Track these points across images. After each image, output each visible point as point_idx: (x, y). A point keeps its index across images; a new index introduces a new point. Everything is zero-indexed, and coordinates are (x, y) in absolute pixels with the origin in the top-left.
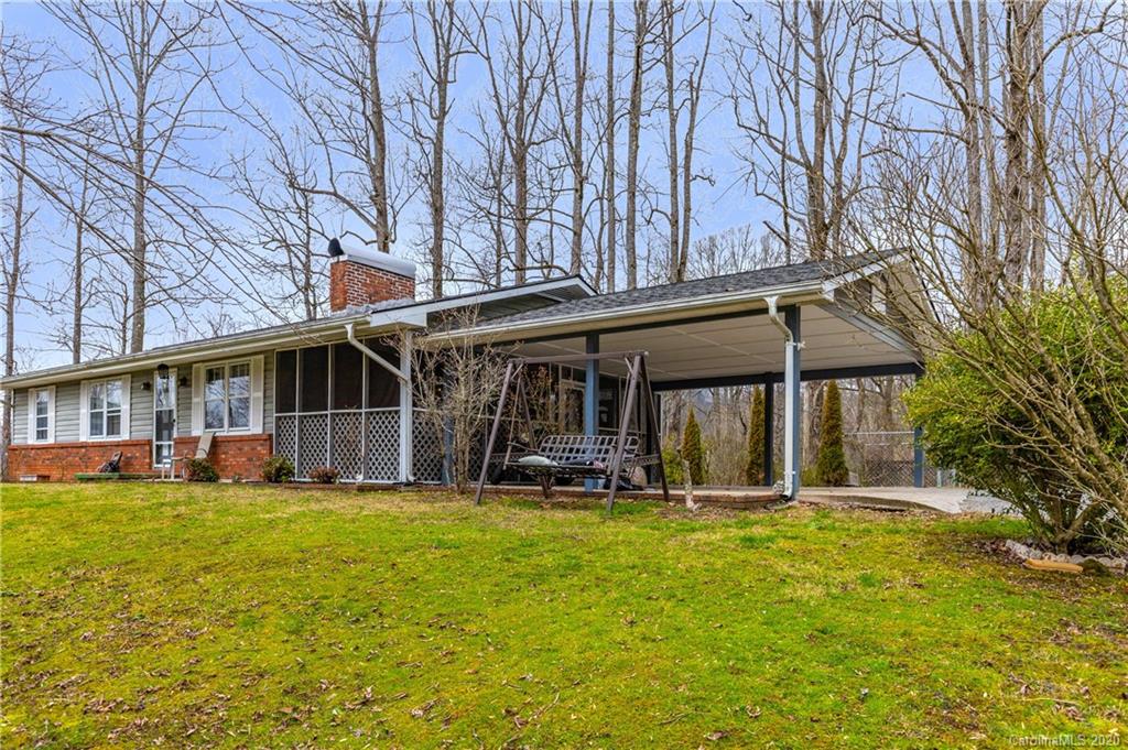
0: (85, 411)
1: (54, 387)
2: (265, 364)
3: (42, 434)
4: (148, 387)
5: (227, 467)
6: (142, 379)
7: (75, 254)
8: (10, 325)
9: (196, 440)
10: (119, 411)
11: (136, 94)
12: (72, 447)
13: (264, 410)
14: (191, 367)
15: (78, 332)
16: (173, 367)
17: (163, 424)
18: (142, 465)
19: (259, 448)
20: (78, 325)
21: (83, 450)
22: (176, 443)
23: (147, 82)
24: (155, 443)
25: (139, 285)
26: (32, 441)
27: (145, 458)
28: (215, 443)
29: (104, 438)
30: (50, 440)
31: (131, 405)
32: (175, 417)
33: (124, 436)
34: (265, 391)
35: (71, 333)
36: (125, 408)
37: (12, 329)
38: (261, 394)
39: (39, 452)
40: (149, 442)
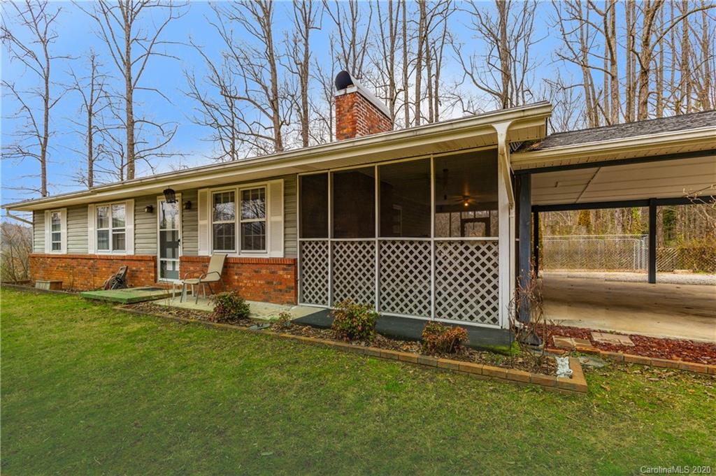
0: (92, 228)
1: (65, 209)
2: (285, 188)
3: (56, 246)
4: (151, 210)
5: (241, 287)
6: (146, 204)
7: (88, 129)
8: (44, 169)
9: (205, 261)
10: (124, 230)
11: (125, 30)
12: (81, 259)
13: (285, 235)
14: (197, 192)
15: (91, 175)
16: (178, 192)
17: (168, 242)
18: (147, 278)
19: (281, 272)
20: (91, 171)
21: (92, 261)
22: (181, 261)
23: (131, 23)
24: (159, 259)
25: (131, 147)
26: (48, 250)
27: (150, 272)
28: (227, 263)
29: (110, 252)
30: (63, 251)
31: (135, 225)
32: (180, 237)
33: (129, 251)
34: (285, 215)
35: (87, 176)
36: (129, 228)
37: (45, 171)
38: (281, 219)
39: (54, 260)
40: (154, 259)
